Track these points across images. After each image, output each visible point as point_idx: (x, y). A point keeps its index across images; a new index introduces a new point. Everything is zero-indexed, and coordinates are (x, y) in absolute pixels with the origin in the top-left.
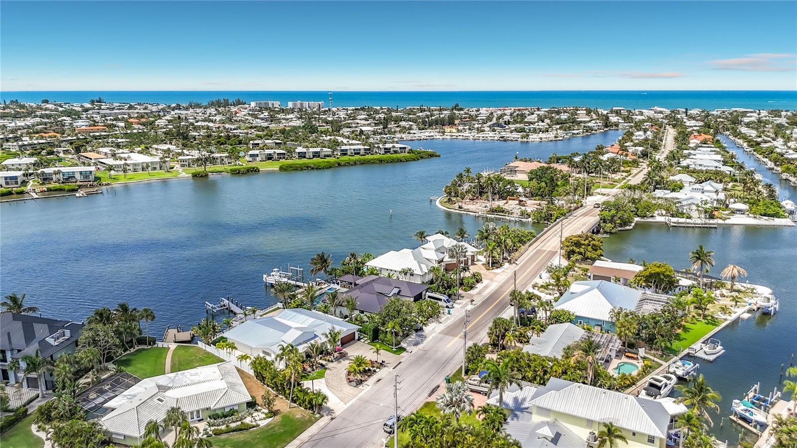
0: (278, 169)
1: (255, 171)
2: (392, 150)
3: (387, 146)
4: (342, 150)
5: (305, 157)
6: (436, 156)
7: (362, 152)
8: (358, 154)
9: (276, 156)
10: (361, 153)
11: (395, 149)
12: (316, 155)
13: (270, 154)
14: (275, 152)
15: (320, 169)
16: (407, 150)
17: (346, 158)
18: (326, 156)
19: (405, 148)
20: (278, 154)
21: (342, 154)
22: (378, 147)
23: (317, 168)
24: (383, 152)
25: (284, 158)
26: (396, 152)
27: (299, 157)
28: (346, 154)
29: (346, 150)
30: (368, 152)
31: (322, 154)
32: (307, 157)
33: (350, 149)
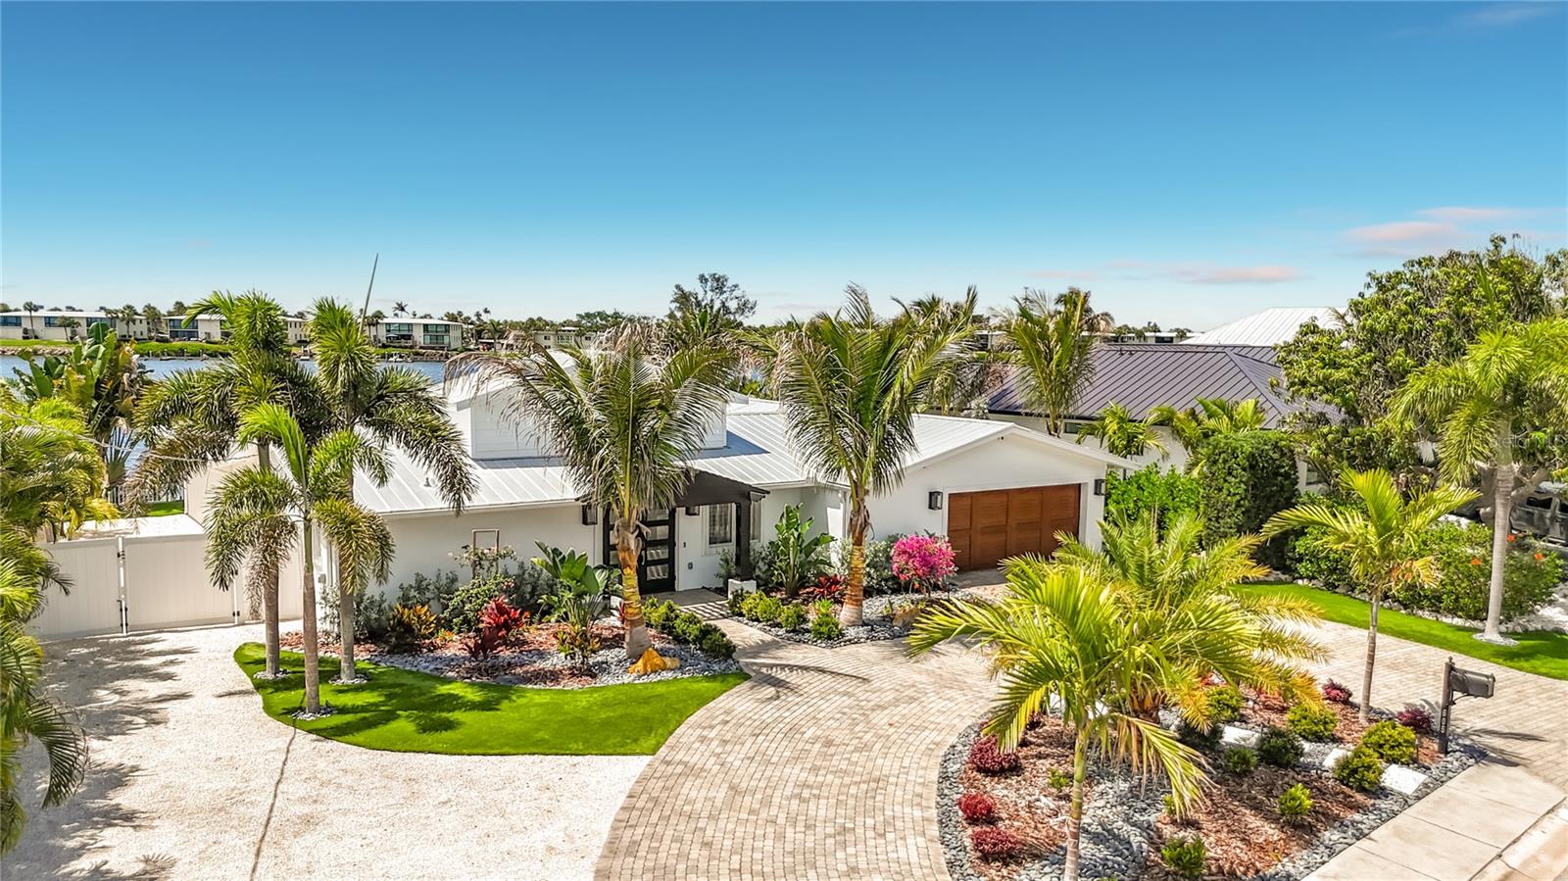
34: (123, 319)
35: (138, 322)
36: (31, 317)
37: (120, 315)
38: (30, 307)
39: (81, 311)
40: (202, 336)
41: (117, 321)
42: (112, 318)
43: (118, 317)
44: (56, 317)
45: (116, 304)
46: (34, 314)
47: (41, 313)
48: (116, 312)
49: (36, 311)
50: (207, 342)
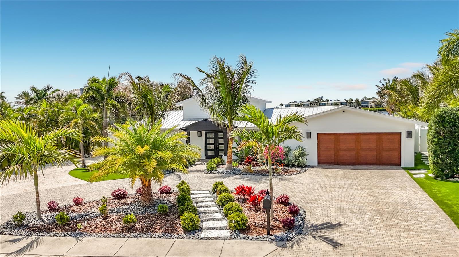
34: (349, 103)
35: (354, 103)
36: (328, 103)
37: (348, 101)
38: (327, 100)
39: (339, 101)
40: (369, 106)
41: (348, 103)
42: (346, 102)
43: (348, 102)
44: (333, 103)
45: (348, 99)
46: (328, 102)
47: (330, 102)
48: (347, 101)
49: (329, 101)
50: (370, 108)
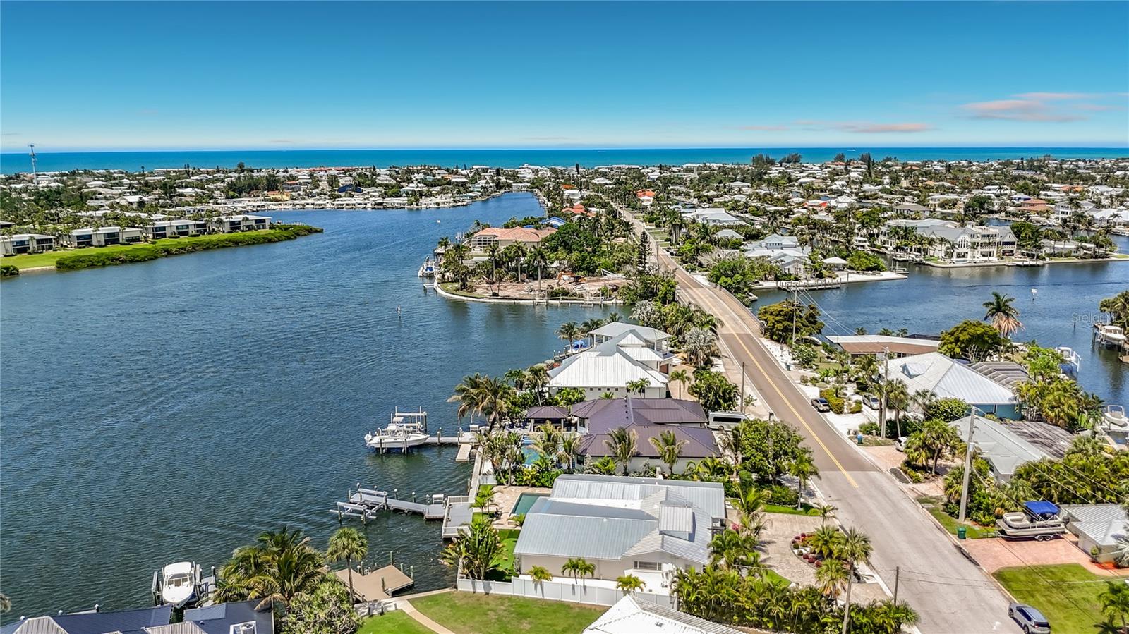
0: (53, 267)
1: (11, 274)
2: (242, 224)
3: (236, 218)
4: (156, 229)
5: (89, 244)
6: (317, 231)
7: (192, 230)
8: (186, 233)
9: (33, 246)
10: (190, 233)
11: (248, 223)
12: (111, 239)
13: (22, 243)
14: (32, 238)
15: (138, 261)
16: (267, 224)
17: (161, 243)
18: (130, 241)
19: (264, 221)
20: (38, 241)
21: (158, 235)
22: (220, 222)
23: (132, 261)
24: (227, 228)
25: (50, 248)
26: (249, 228)
27: (79, 244)
28: (164, 236)
29: (164, 228)
30: (202, 229)
31: (122, 238)
32: (94, 242)
33: (171, 226)
